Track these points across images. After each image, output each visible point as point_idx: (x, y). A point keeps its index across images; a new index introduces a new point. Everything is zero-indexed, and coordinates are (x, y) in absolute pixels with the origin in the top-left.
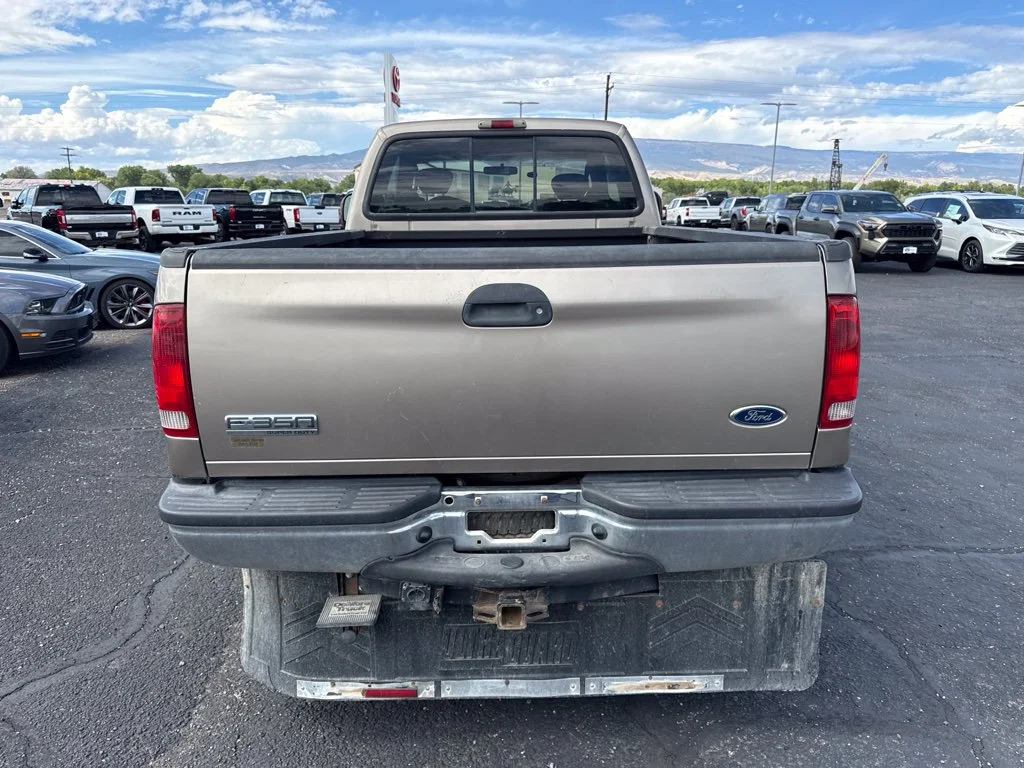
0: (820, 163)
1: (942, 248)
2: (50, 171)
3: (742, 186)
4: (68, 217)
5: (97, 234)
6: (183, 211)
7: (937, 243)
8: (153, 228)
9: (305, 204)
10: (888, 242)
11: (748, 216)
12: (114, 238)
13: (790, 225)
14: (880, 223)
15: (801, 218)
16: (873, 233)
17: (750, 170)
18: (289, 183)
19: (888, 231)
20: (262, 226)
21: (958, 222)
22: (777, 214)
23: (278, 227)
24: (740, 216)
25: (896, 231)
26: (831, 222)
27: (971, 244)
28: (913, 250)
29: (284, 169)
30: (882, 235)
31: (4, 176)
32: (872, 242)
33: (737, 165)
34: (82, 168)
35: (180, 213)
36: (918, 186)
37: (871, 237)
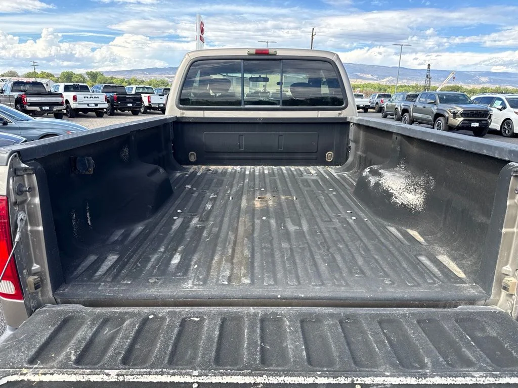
0: (419, 76)
1: (492, 124)
2: (26, 73)
3: (379, 87)
4: (28, 99)
5: (44, 108)
6: (89, 96)
7: (489, 121)
8: (73, 105)
9: (154, 94)
10: (464, 120)
11: (385, 104)
12: (53, 110)
13: (409, 110)
14: (460, 109)
15: (415, 106)
16: (455, 115)
17: (383, 79)
18: (148, 82)
19: (464, 114)
20: (131, 105)
21: (501, 110)
22: (403, 104)
23: (139, 105)
24: (380, 104)
25: (468, 114)
26: (432, 109)
27: (507, 122)
28: (476, 125)
29: (145, 74)
30: (460, 116)
31: (3, 76)
32: (455, 120)
33: (377, 76)
34: (42, 72)
35: (87, 97)
36: (469, 88)
37: (454, 117)
